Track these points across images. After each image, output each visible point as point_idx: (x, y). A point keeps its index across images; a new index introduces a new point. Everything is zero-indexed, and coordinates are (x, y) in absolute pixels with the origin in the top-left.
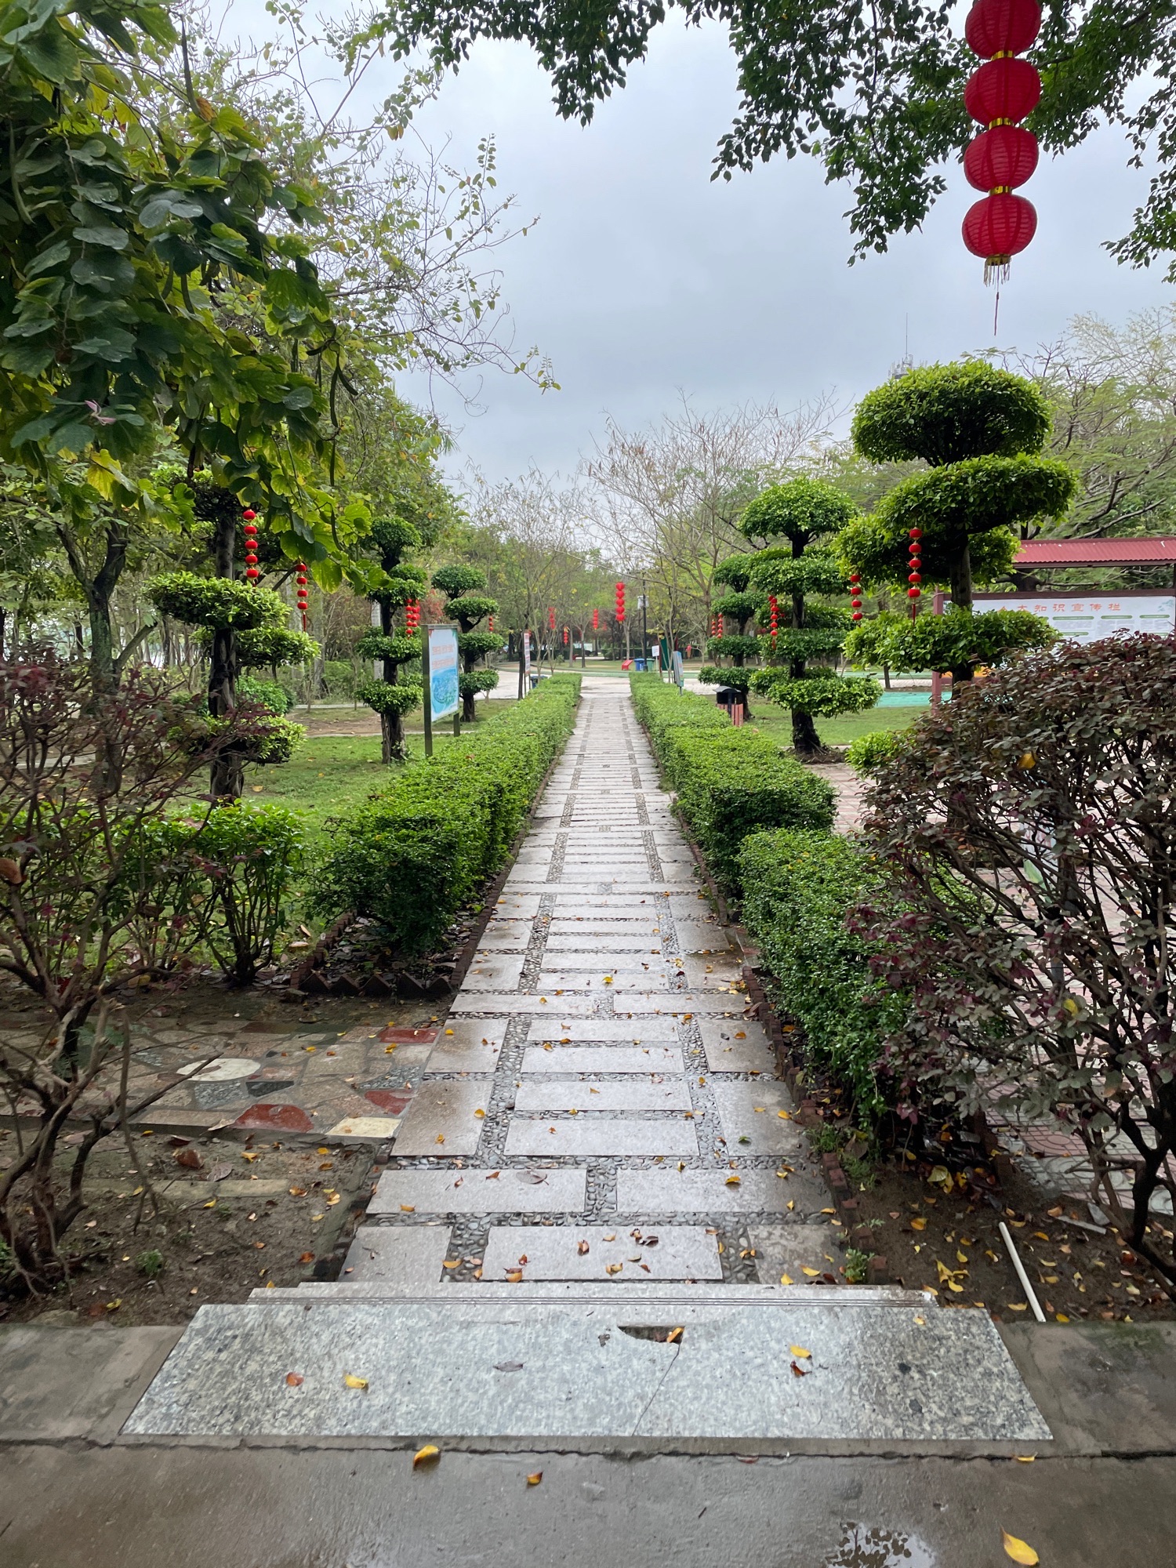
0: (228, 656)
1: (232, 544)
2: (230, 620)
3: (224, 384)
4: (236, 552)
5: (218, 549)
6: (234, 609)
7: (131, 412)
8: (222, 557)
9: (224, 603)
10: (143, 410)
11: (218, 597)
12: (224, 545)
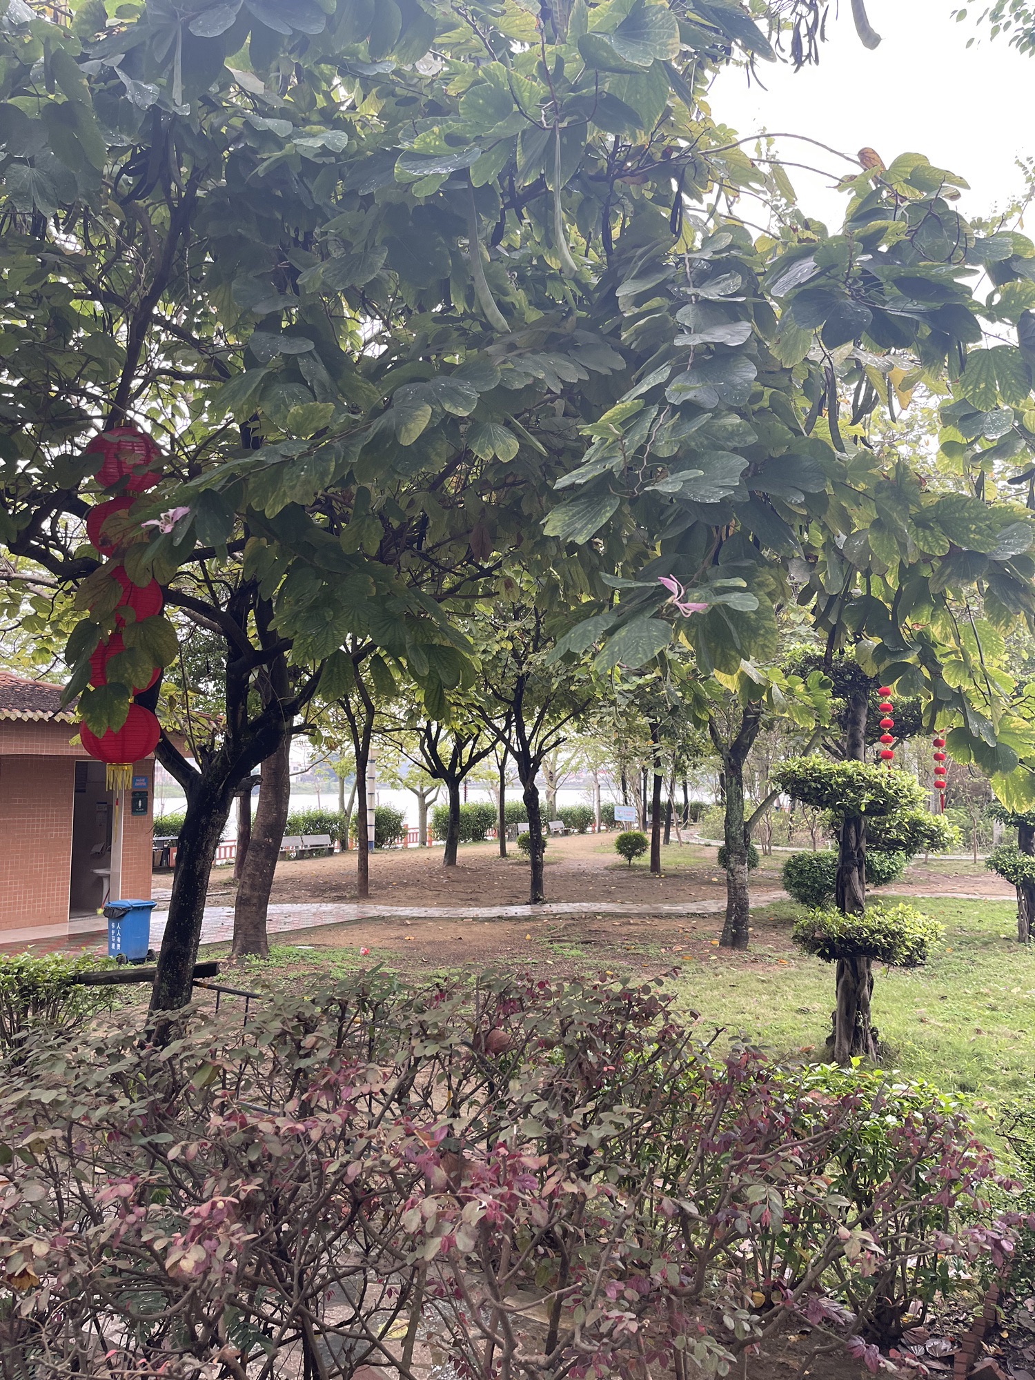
0: (858, 842)
1: (864, 720)
2: (863, 809)
3: (895, 531)
4: (867, 729)
5: (849, 726)
6: (868, 797)
7: (739, 589)
8: (853, 736)
9: (857, 790)
10: (761, 585)
11: (850, 783)
12: (855, 722)
